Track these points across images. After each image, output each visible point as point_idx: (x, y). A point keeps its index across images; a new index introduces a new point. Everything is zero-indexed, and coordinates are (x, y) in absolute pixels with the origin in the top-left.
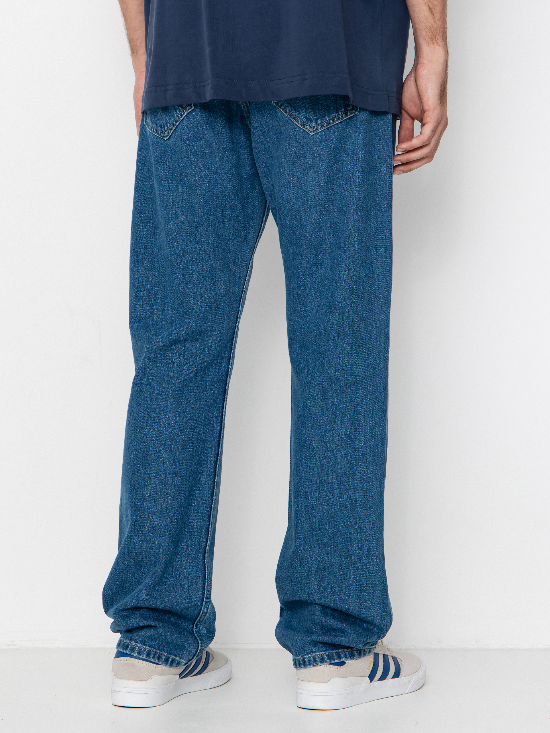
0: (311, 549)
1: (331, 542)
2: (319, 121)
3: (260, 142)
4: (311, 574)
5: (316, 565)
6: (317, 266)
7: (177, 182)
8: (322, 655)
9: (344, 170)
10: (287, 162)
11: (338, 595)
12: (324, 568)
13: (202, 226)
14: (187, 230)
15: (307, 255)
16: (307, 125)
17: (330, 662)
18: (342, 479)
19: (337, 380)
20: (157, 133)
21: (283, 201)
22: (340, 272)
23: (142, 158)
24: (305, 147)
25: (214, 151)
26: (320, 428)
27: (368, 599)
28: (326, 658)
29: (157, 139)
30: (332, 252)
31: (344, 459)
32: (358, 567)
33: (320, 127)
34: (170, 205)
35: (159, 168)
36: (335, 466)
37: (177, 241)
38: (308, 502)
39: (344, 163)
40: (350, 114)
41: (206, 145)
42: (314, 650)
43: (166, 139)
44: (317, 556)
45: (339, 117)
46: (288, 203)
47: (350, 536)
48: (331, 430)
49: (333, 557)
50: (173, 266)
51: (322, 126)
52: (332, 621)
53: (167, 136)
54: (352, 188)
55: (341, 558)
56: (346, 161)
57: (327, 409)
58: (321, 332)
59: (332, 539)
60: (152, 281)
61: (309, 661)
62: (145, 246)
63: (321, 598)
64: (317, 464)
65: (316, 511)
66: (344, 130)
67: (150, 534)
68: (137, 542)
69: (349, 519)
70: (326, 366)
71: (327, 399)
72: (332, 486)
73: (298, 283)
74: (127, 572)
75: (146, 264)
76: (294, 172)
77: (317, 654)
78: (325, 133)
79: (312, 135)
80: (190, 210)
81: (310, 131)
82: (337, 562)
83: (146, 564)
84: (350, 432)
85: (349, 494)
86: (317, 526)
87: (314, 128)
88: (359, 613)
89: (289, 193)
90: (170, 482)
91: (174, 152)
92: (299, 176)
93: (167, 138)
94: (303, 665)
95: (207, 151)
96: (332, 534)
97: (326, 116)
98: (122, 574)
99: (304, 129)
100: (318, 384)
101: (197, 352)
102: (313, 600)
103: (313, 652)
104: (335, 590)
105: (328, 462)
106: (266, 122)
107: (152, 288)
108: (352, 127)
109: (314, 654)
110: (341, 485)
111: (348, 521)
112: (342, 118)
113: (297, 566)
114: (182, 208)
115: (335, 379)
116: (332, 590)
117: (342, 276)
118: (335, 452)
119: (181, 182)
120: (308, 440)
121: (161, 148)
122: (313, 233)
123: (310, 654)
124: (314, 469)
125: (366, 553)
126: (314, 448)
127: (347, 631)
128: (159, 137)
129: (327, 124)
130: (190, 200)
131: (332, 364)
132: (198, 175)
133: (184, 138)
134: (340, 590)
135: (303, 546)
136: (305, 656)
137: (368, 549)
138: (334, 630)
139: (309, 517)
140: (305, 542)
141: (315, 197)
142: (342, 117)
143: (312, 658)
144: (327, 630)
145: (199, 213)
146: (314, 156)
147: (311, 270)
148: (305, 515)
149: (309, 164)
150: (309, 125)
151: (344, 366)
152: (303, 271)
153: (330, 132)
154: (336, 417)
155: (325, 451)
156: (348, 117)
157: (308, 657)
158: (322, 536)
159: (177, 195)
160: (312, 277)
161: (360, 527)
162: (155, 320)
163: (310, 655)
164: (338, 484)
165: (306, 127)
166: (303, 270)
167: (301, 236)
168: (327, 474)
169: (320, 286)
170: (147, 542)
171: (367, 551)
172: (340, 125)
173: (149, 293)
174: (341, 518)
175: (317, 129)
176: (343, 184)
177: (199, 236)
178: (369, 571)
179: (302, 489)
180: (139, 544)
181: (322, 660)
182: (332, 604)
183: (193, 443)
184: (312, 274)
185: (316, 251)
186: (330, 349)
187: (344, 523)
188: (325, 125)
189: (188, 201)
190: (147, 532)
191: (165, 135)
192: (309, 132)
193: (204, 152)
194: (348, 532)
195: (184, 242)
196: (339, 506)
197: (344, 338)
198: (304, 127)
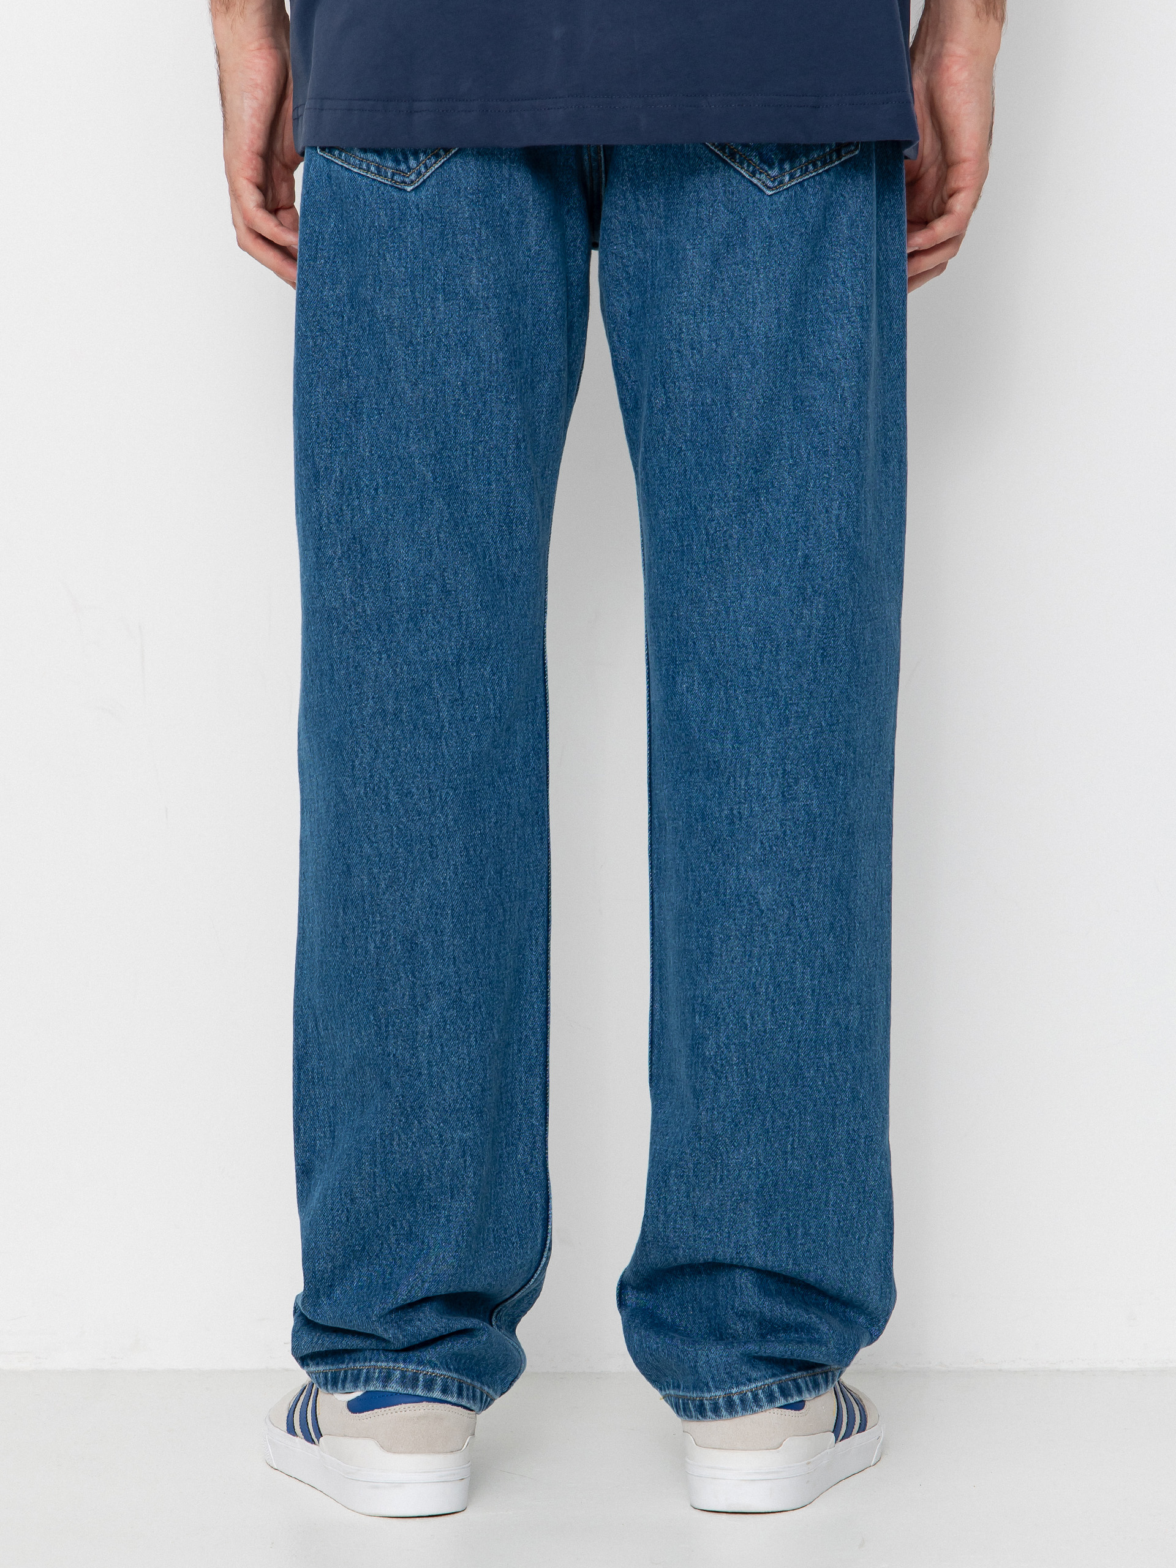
0: (749, 1142)
1: (794, 1125)
2: (787, 166)
3: (621, 207)
4: (747, 1200)
5: (759, 1178)
6: (758, 495)
7: (436, 289)
8: (769, 1386)
9: (829, 280)
10: (702, 256)
11: (801, 1244)
12: (775, 1185)
13: (497, 391)
14: (459, 400)
15: (737, 469)
16: (761, 173)
17: (783, 1402)
18: (823, 980)
19: (818, 755)
20: (379, 174)
21: (680, 346)
22: (827, 511)
23: (311, 234)
24: (750, 223)
25: (527, 220)
26: (777, 865)
27: (859, 1251)
28: (777, 1394)
29: (379, 188)
30: (795, 464)
31: (828, 935)
32: (845, 1180)
33: (787, 178)
34: (418, 344)
35: (388, 255)
36: (809, 952)
37: (436, 427)
38: (745, 1034)
39: (830, 264)
40: (846, 154)
41: (511, 204)
42: (754, 1375)
43: (409, 189)
44: (761, 1159)
45: (826, 160)
46: (693, 349)
47: (833, 1110)
48: (803, 869)
49: (797, 1159)
50: (425, 484)
51: (792, 177)
52: (785, 1309)
53: (412, 182)
54: (853, 322)
55: (811, 1159)
56: (833, 260)
57: (795, 822)
58: (778, 646)
59: (797, 1118)
60: (351, 522)
61: (743, 1401)
62: (332, 438)
63: (765, 1255)
64: (770, 947)
65: (763, 1055)
66: (832, 190)
67: (439, 1124)
68: (407, 1144)
69: (833, 1071)
70: (794, 724)
71: (794, 799)
72: (802, 996)
73: (707, 534)
74: (378, 1217)
75: (335, 481)
76: (717, 279)
77: (759, 1384)
78: (795, 192)
79: (771, 195)
80: (468, 355)
81: (766, 185)
82: (804, 1170)
83: (428, 1193)
84: (840, 874)
85: (835, 1014)
86: (763, 1088)
87: (775, 179)
88: (842, 1283)
89: (698, 326)
90: (471, 999)
91: (430, 218)
92: (729, 289)
93: (412, 188)
94: (726, 1410)
95: (513, 219)
96: (796, 1108)
97: (800, 154)
98: (365, 1221)
99: (755, 181)
100: (773, 766)
101: (486, 690)
102: (749, 1258)
103: (750, 1381)
104: (797, 1234)
105: (796, 942)
106: (647, 161)
107: (354, 538)
108: (846, 182)
109: (753, 1386)
110: (819, 994)
111: (830, 1077)
112: (832, 162)
113: (715, 1181)
114: (447, 350)
115: (815, 752)
116: (789, 1234)
117: (834, 519)
118: (810, 920)
119: (444, 290)
120: (746, 892)
121: (392, 209)
122: (757, 419)
123: (745, 1385)
124: (760, 958)
125: (862, 1146)
126: (763, 911)
127: (819, 1329)
128: (385, 184)
129: (801, 172)
130: (467, 331)
131: (808, 720)
132: (494, 275)
133: (466, 188)
134: (806, 1234)
135: (731, 1135)
136: (734, 1391)
137: (866, 1137)
138: (787, 1328)
139: (746, 1070)
140: (736, 1125)
141: (767, 337)
142: (831, 158)
143: (750, 1394)
144: (769, 1328)
145: (490, 362)
146: (770, 243)
147: (744, 504)
148: (737, 1064)
149: (755, 262)
150: (766, 171)
151: (834, 725)
152: (725, 506)
153: (806, 190)
154: (814, 840)
155: (789, 918)
156: (842, 160)
157: (740, 1393)
158: (773, 1112)
159: (435, 318)
160: (745, 520)
161: (853, 1090)
162: (369, 612)
163: (744, 1388)
164: (813, 991)
165: (758, 176)
166: (725, 503)
167: (726, 427)
168: (792, 969)
169: (764, 541)
170: (434, 1143)
171: (865, 1142)
172: (825, 177)
173: (349, 549)
174: (817, 1070)
175: (781, 182)
176: (826, 310)
177: (487, 415)
178: (865, 1187)
179: (730, 1007)
180: (412, 1150)
181: (771, 1399)
182: (789, 1267)
183: (502, 904)
184: (744, 513)
185: (758, 462)
186: (805, 686)
187: (823, 1081)
188: (798, 173)
189: (461, 333)
190: (431, 1120)
191: (407, 180)
192: (764, 189)
193: (505, 221)
194: (829, 1102)
195: (450, 429)
196: (815, 1042)
197: (835, 661)
198: (754, 176)
